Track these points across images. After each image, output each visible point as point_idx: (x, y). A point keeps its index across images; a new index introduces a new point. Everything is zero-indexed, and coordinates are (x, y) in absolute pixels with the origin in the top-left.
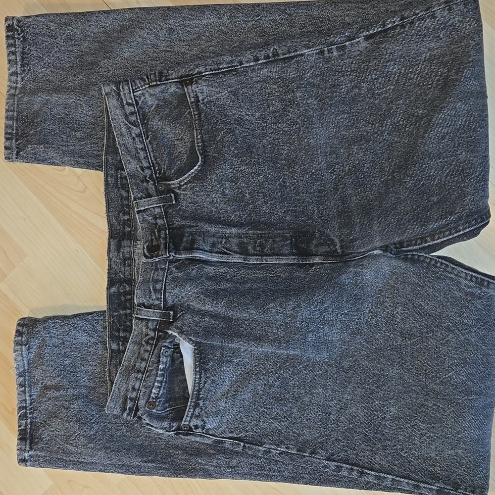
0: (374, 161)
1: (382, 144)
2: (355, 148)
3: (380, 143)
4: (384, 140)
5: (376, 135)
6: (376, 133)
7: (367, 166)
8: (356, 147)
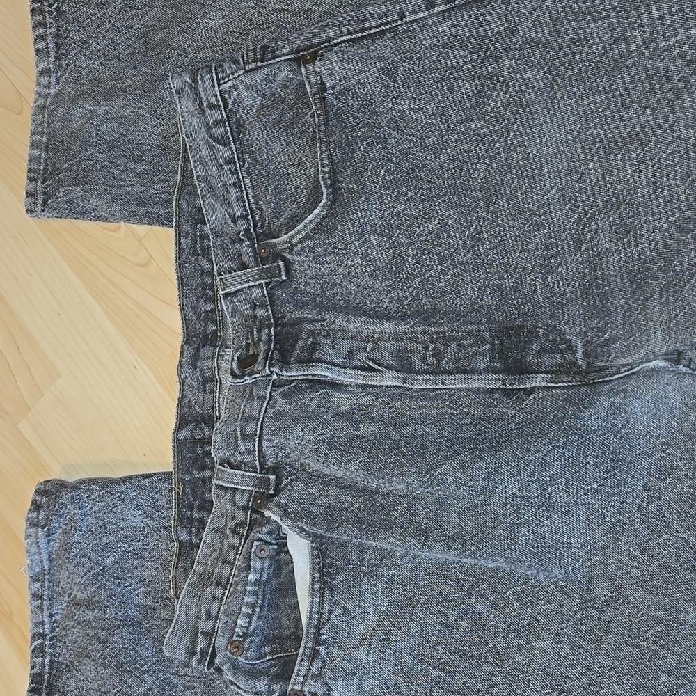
0: (656, 182)
1: (672, 147)
2: (617, 159)
3: (668, 145)
4: (678, 138)
5: (661, 131)
6: (660, 126)
7: (641, 192)
8: (619, 157)
